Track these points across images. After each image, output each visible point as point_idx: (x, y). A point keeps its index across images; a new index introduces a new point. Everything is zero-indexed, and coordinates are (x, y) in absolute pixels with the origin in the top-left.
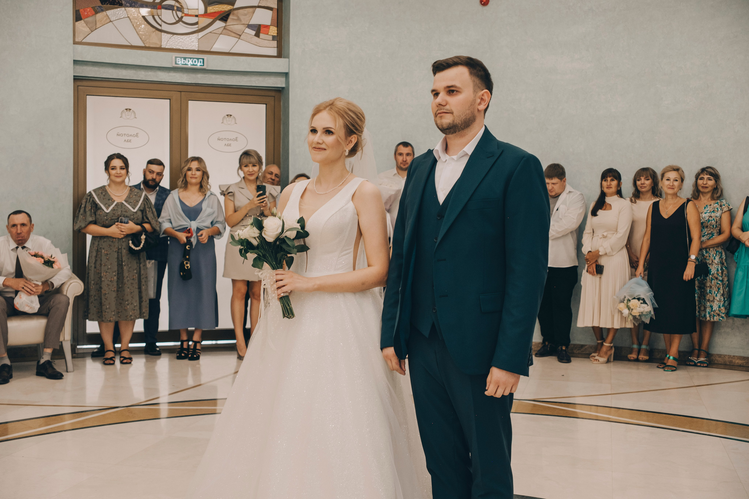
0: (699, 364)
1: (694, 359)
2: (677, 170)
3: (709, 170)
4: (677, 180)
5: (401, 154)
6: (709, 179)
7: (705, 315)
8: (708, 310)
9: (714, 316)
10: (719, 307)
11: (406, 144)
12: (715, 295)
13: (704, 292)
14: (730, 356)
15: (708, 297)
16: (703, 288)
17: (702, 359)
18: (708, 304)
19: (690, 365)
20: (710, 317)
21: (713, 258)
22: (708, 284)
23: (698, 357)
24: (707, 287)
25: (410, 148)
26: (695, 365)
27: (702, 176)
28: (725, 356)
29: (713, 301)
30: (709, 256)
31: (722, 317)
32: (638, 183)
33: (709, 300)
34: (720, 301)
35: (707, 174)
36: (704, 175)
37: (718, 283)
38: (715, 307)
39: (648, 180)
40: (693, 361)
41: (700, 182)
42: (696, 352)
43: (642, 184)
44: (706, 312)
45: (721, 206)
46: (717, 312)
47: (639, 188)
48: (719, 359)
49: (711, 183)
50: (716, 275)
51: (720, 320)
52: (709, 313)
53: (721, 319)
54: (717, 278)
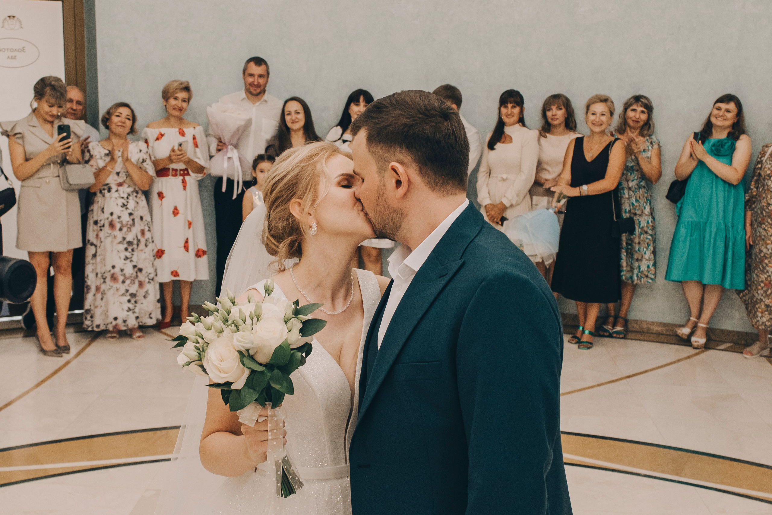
0: (615, 335)
1: (609, 327)
2: (605, 100)
3: (644, 100)
4: (604, 115)
5: (251, 75)
6: (643, 112)
7: (631, 278)
8: (636, 272)
9: (641, 277)
10: (648, 267)
11: (258, 61)
12: (643, 253)
13: (631, 249)
14: (647, 323)
15: (635, 257)
16: (631, 245)
17: (619, 328)
18: (636, 264)
19: (604, 336)
20: (637, 279)
21: (643, 208)
22: (637, 240)
23: (614, 325)
24: (635, 243)
25: (263, 67)
26: (610, 336)
27: (634, 107)
28: (642, 321)
29: (641, 260)
30: (640, 206)
31: (652, 279)
32: (549, 114)
33: (638, 260)
34: (649, 260)
35: (641, 106)
36: (638, 107)
37: (647, 238)
38: (644, 268)
39: (561, 109)
40: (606, 331)
41: (630, 114)
42: (611, 320)
43: (553, 115)
44: (633, 274)
45: (651, 143)
46: (646, 273)
47: (550, 120)
48: (635, 325)
49: (644, 117)
50: (646, 229)
51: (648, 282)
52: (637, 275)
53: (650, 281)
54: (646, 233)
